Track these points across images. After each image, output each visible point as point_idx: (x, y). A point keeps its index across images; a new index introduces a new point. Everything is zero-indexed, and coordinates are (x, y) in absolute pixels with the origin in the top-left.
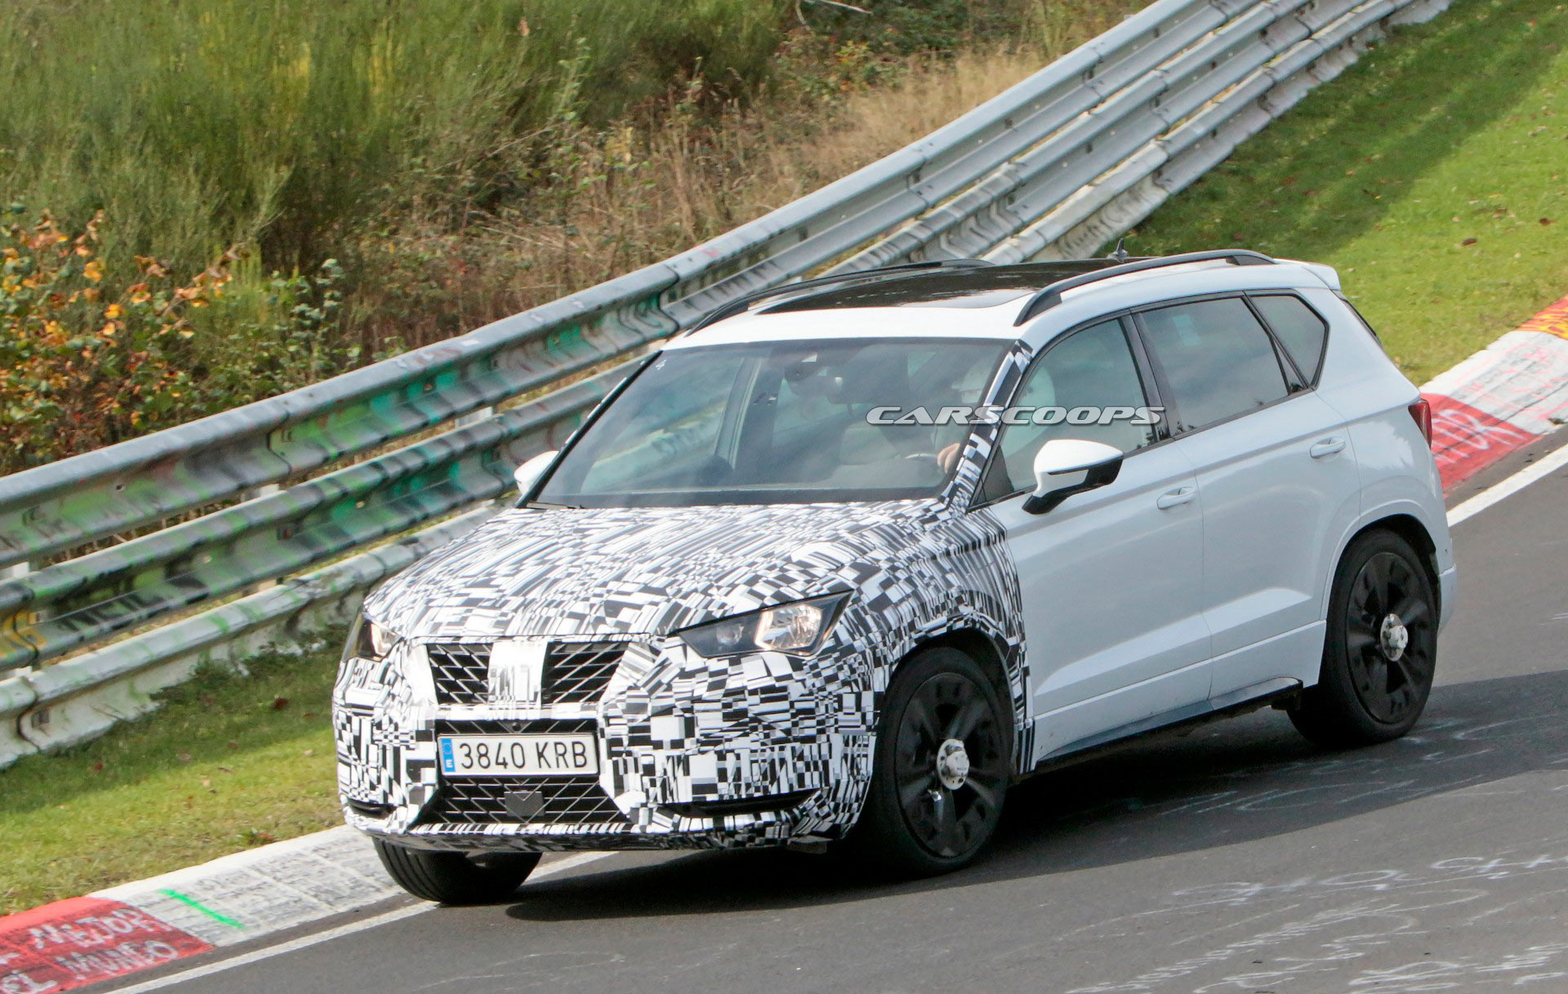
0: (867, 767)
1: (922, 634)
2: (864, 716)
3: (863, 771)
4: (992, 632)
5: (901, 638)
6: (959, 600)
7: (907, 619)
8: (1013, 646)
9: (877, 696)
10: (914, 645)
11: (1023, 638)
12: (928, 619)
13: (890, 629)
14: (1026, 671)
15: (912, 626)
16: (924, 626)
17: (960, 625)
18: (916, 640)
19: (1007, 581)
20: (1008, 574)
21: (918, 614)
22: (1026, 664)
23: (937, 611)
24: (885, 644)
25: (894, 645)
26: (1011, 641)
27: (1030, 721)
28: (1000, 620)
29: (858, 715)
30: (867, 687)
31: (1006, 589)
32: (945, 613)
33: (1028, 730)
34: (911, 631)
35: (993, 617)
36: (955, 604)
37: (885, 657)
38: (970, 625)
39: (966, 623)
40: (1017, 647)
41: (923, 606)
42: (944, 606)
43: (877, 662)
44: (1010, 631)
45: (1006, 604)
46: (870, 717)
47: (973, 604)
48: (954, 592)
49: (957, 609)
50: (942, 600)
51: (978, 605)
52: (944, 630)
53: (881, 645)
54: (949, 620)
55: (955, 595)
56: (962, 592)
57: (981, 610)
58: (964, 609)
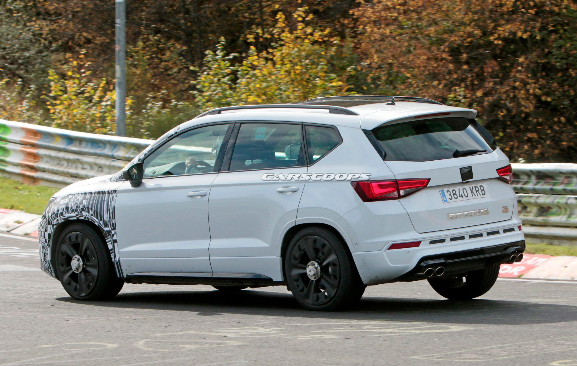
0: (49, 258)
1: (66, 217)
2: (46, 240)
3: (47, 259)
4: (96, 223)
5: (58, 217)
6: (83, 210)
7: (61, 211)
8: (107, 231)
9: (49, 235)
10: (63, 221)
11: (114, 229)
12: (68, 213)
13: (54, 213)
14: (115, 241)
15: (62, 214)
16: (66, 215)
17: (82, 218)
18: (63, 219)
19: (110, 208)
20: (111, 205)
21: (65, 210)
22: (115, 238)
23: (73, 211)
24: (52, 218)
25: (55, 219)
26: (106, 229)
27: (117, 259)
28: (101, 220)
29: (44, 240)
30: (46, 230)
31: (108, 210)
32: (76, 213)
33: (117, 262)
34: (61, 215)
35: (97, 218)
36: (81, 210)
37: (52, 222)
38: (86, 219)
39: (85, 218)
40: (109, 232)
41: (67, 208)
42: (76, 210)
43: (49, 223)
44: (106, 225)
45: (106, 216)
46: (47, 241)
47: (89, 212)
48: (81, 206)
49: (81, 212)
50: (75, 208)
51: (91, 213)
52: (75, 218)
53: (50, 218)
54: (77, 215)
55: (81, 207)
56: (84, 207)
57: (92, 215)
58: (84, 213)
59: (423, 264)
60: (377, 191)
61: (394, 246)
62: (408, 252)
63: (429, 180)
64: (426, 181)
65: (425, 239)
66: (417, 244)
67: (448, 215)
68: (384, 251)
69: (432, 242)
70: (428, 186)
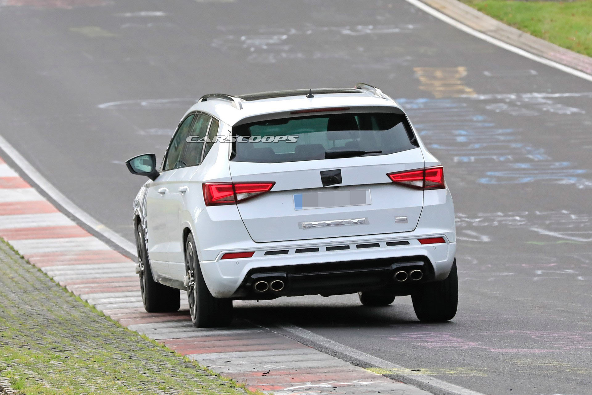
59: (254, 276)
60: (216, 194)
61: (226, 256)
62: (237, 263)
63: (273, 184)
64: (270, 185)
65: (260, 249)
66: (249, 254)
67: (300, 224)
68: (218, 261)
69: (267, 253)
70: (271, 191)
